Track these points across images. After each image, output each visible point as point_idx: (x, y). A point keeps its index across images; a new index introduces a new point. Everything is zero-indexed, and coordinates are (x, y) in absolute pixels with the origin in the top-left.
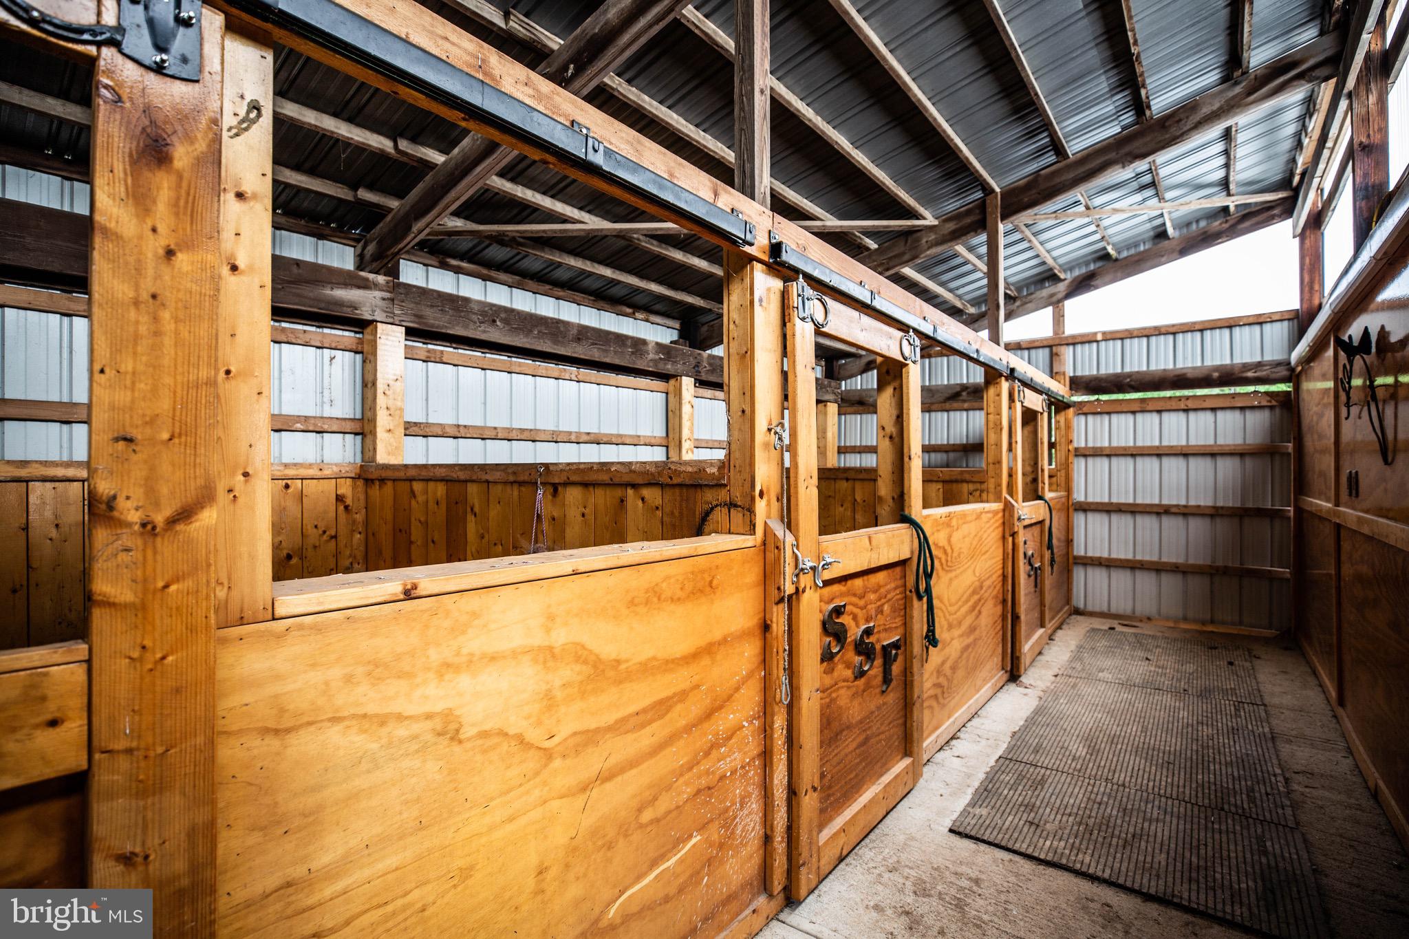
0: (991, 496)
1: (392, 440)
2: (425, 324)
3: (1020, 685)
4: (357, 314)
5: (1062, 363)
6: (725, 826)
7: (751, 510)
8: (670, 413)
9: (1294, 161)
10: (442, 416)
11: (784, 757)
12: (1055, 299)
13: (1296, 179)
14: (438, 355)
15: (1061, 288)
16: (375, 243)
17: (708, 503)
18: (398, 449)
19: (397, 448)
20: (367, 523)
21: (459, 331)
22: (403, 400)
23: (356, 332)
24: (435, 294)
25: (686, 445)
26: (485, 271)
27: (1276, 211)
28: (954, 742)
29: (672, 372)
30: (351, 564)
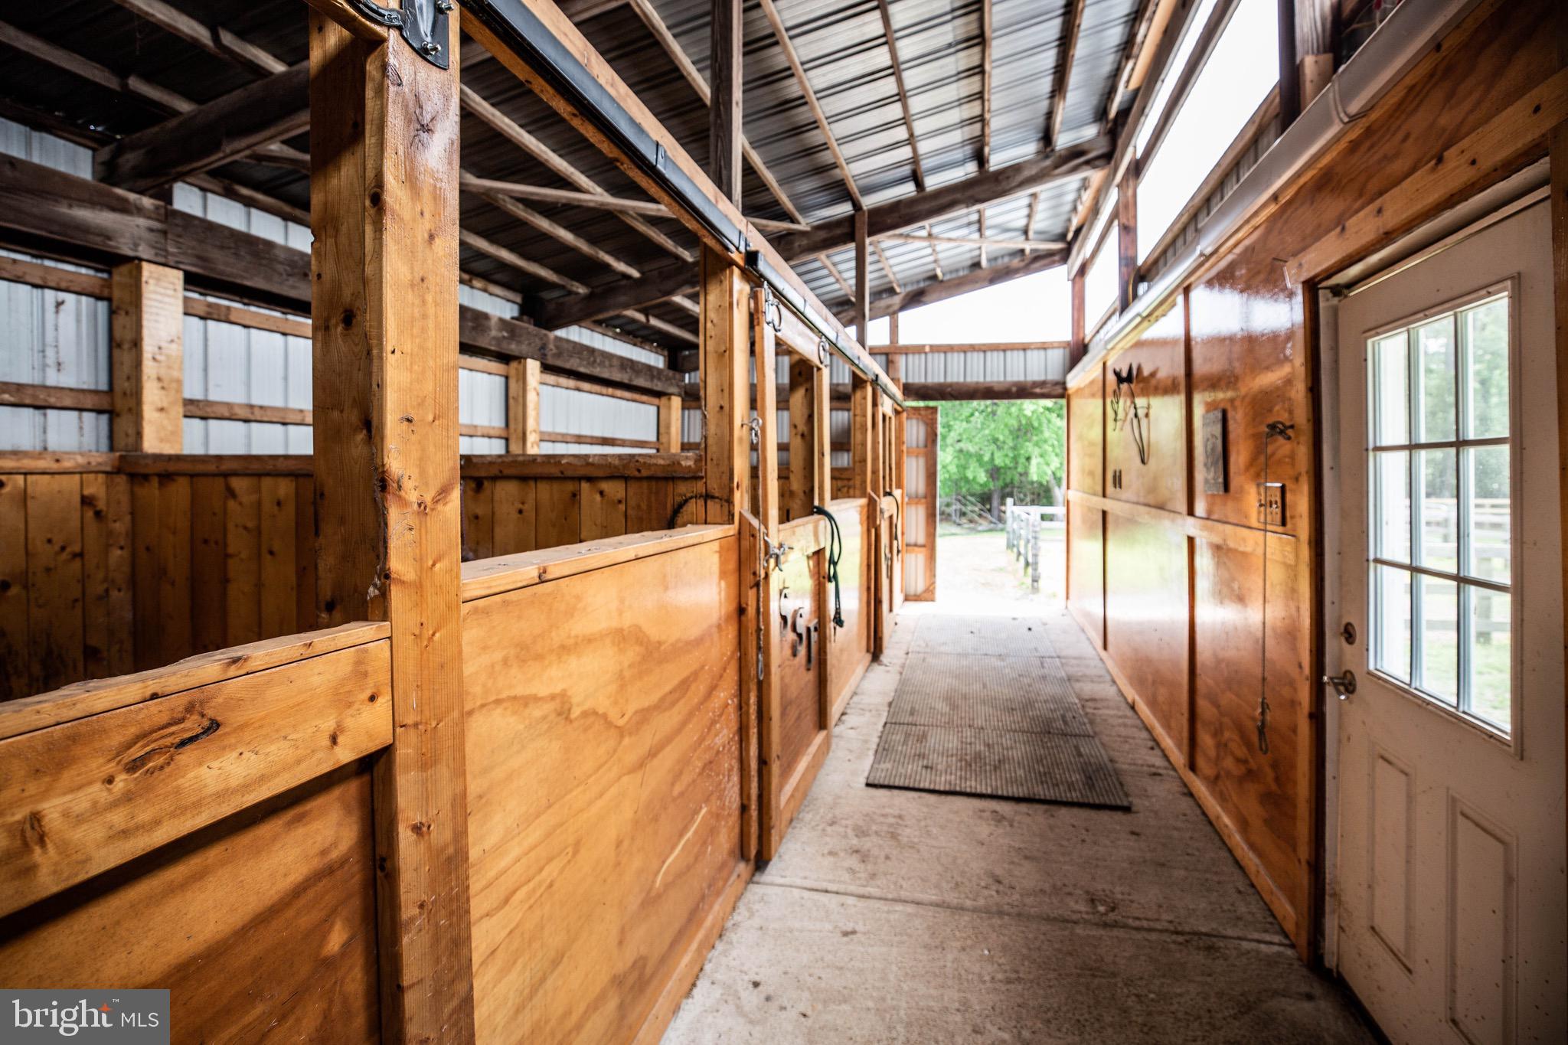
0: (858, 492)
1: (166, 422)
2: (212, 270)
3: (880, 664)
4: (110, 246)
5: (896, 370)
6: (720, 798)
7: (729, 501)
8: (511, 401)
9: (1069, 220)
10: (226, 391)
11: (755, 730)
12: (891, 310)
13: (1070, 236)
14: (223, 312)
15: (896, 300)
16: (142, 151)
17: (681, 495)
18: (176, 433)
19: (173, 433)
20: (133, 534)
21: (258, 283)
22: (181, 369)
23: (97, 270)
24: (226, 233)
25: (532, 438)
26: (287, 209)
27: (1057, 258)
28: (844, 718)
29: (516, 353)
30: (107, 591)
